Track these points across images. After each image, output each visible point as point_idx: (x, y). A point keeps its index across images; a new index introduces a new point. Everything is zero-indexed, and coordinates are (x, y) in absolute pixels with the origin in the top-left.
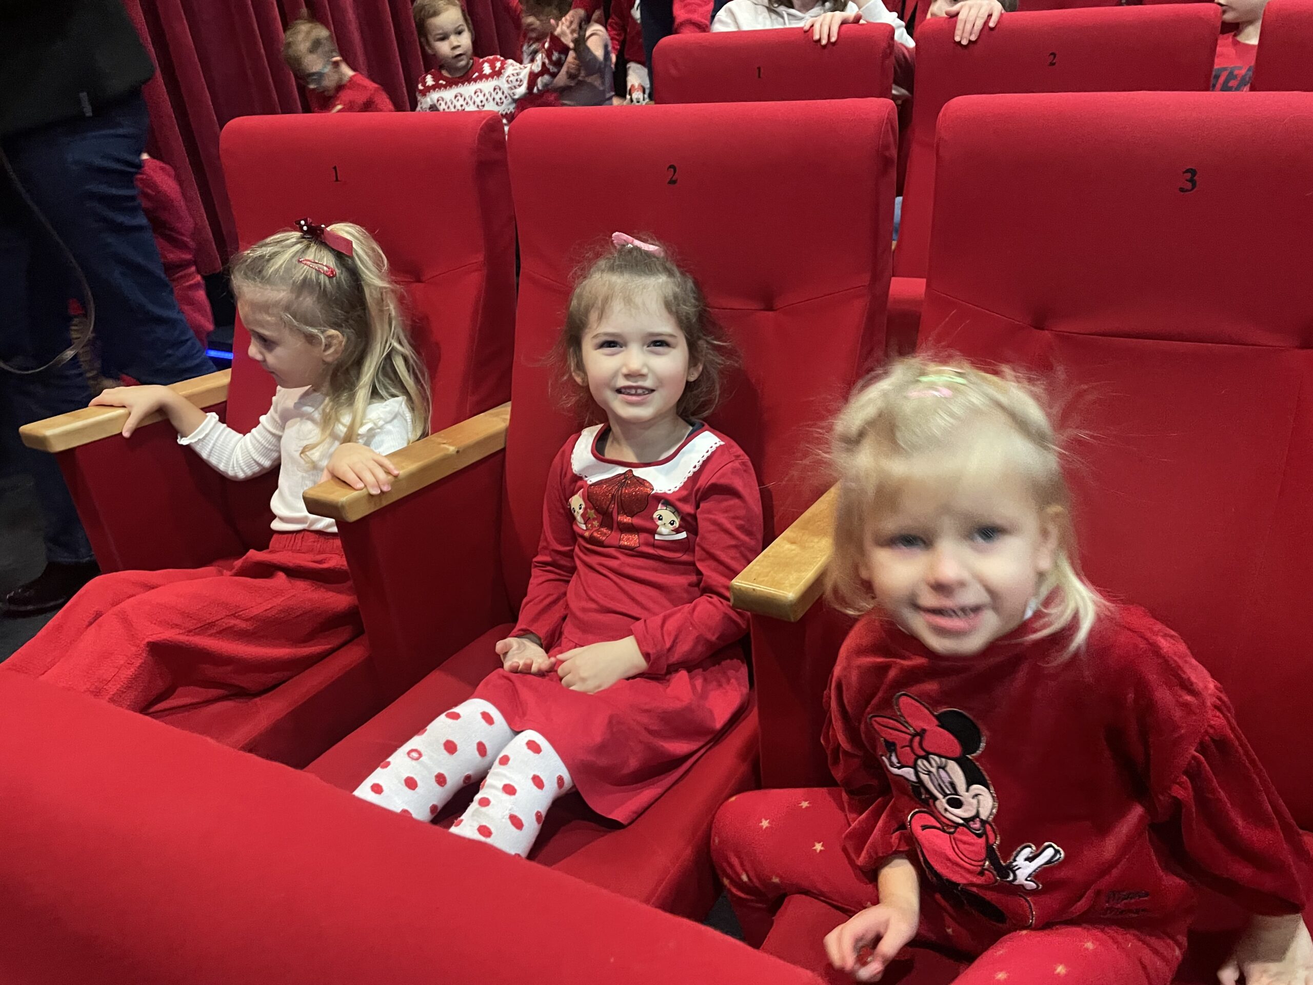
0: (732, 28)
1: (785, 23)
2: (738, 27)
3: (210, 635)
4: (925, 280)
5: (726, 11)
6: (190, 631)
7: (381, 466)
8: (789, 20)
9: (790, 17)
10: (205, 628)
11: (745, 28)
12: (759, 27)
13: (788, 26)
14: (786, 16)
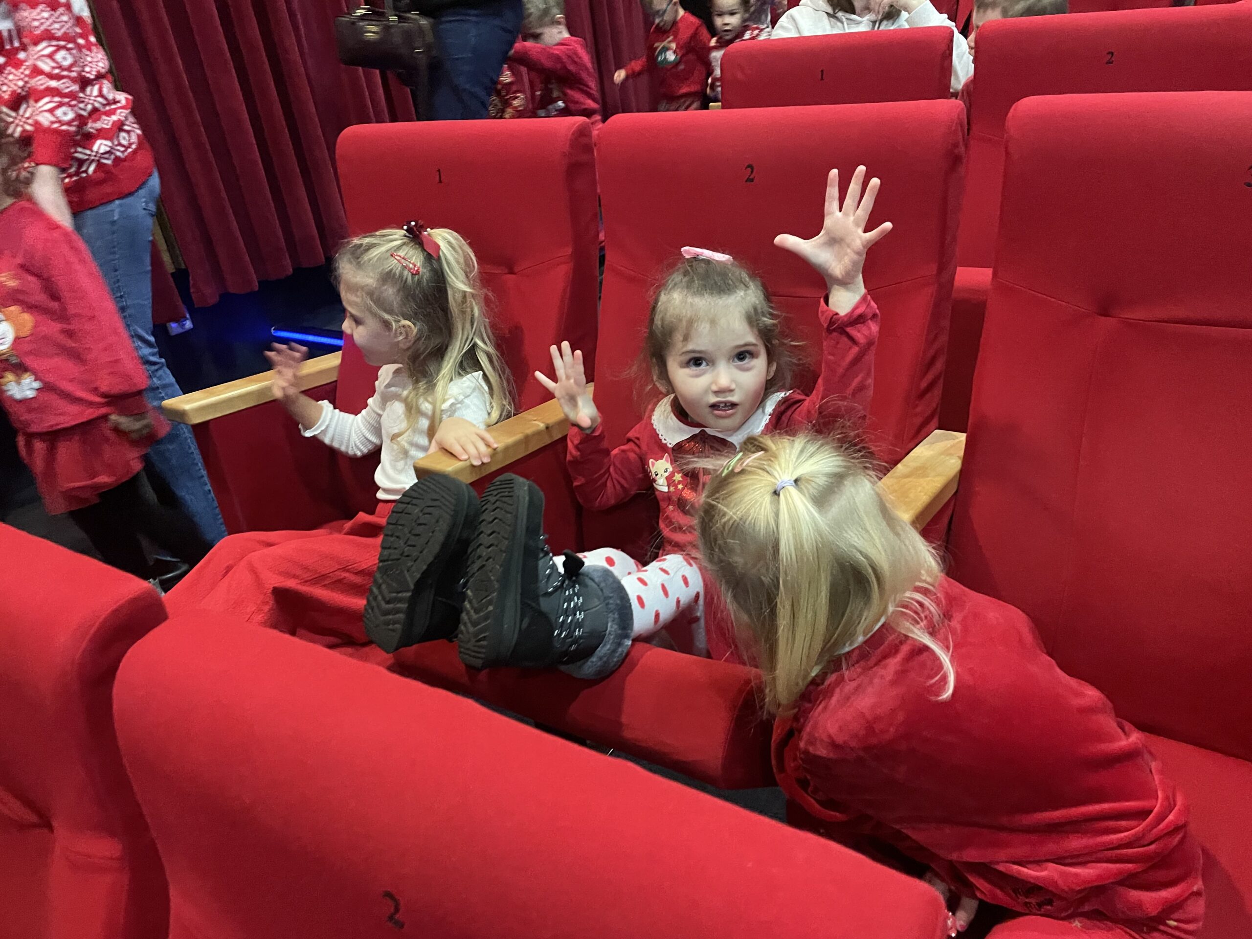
0: (793, 34)
1: (844, 29)
2: (799, 32)
3: (325, 586)
4: (992, 269)
5: (787, 17)
6: (306, 582)
7: (483, 439)
8: (848, 24)
9: (849, 22)
10: (319, 579)
11: (806, 33)
12: (819, 32)
13: (847, 31)
14: (844, 20)
